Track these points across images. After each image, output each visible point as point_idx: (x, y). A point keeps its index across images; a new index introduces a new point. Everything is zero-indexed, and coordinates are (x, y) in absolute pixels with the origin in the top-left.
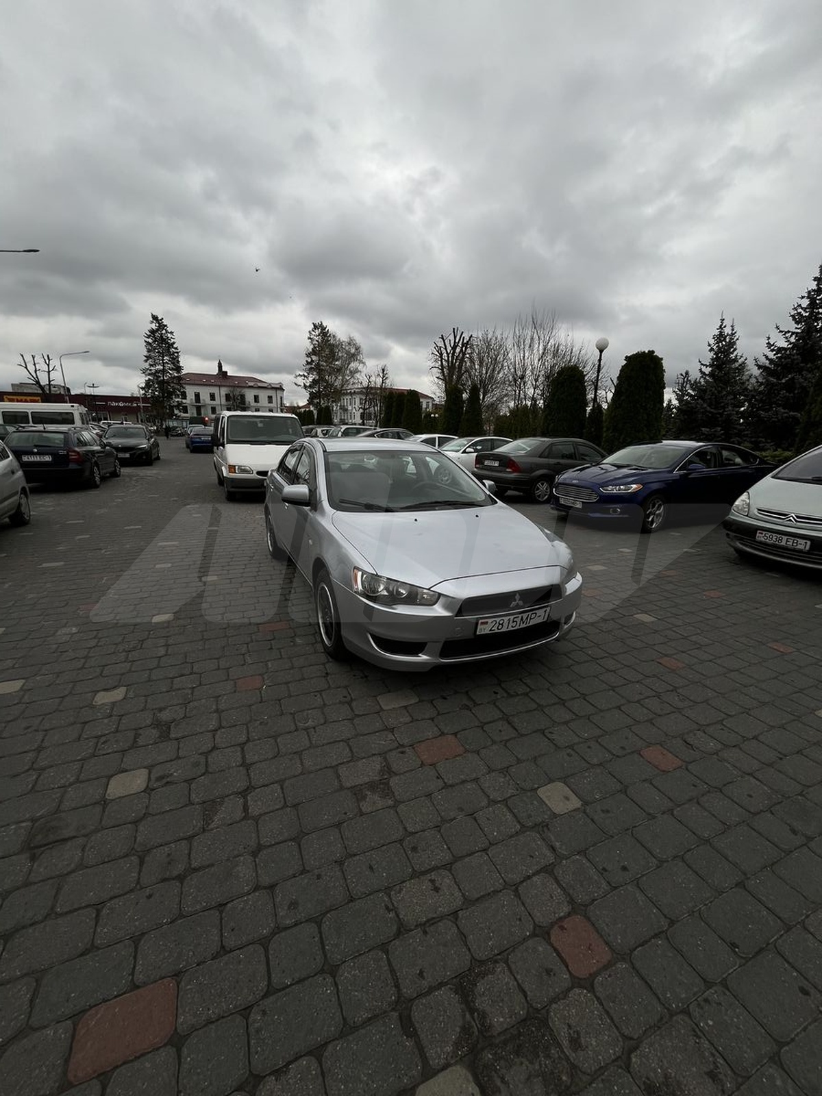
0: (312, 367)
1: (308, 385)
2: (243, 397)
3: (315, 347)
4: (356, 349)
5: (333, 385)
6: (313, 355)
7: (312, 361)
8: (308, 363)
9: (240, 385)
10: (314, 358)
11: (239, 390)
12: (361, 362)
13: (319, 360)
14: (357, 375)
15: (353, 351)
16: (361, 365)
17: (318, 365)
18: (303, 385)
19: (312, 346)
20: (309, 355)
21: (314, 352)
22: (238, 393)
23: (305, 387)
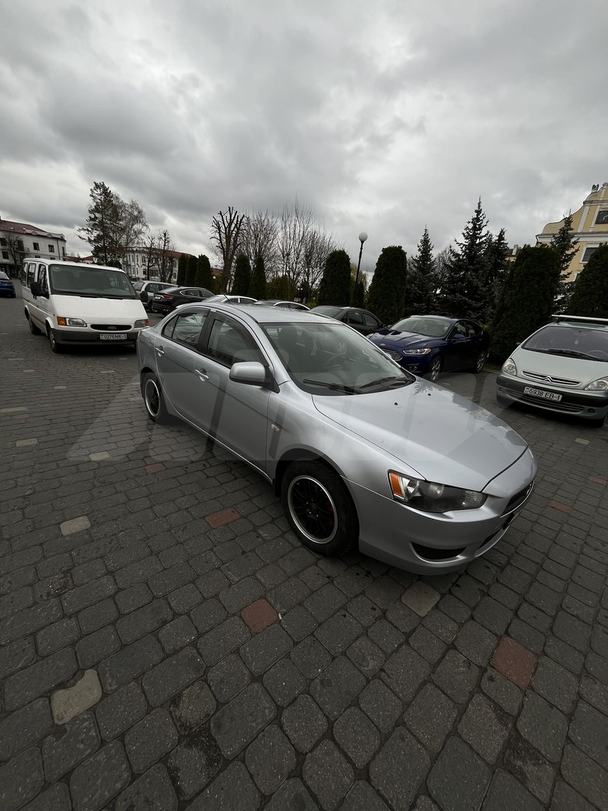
0: (96, 224)
1: (92, 239)
2: (20, 243)
3: (98, 205)
4: (139, 213)
5: (117, 242)
6: (96, 212)
7: (96, 218)
8: (91, 219)
9: (16, 231)
10: (98, 215)
11: (16, 235)
12: (144, 225)
13: (102, 218)
14: (141, 236)
15: (136, 213)
16: (145, 227)
17: (102, 223)
18: (87, 239)
19: (95, 204)
20: (91, 212)
21: (96, 210)
22: (15, 239)
23: (90, 241)
